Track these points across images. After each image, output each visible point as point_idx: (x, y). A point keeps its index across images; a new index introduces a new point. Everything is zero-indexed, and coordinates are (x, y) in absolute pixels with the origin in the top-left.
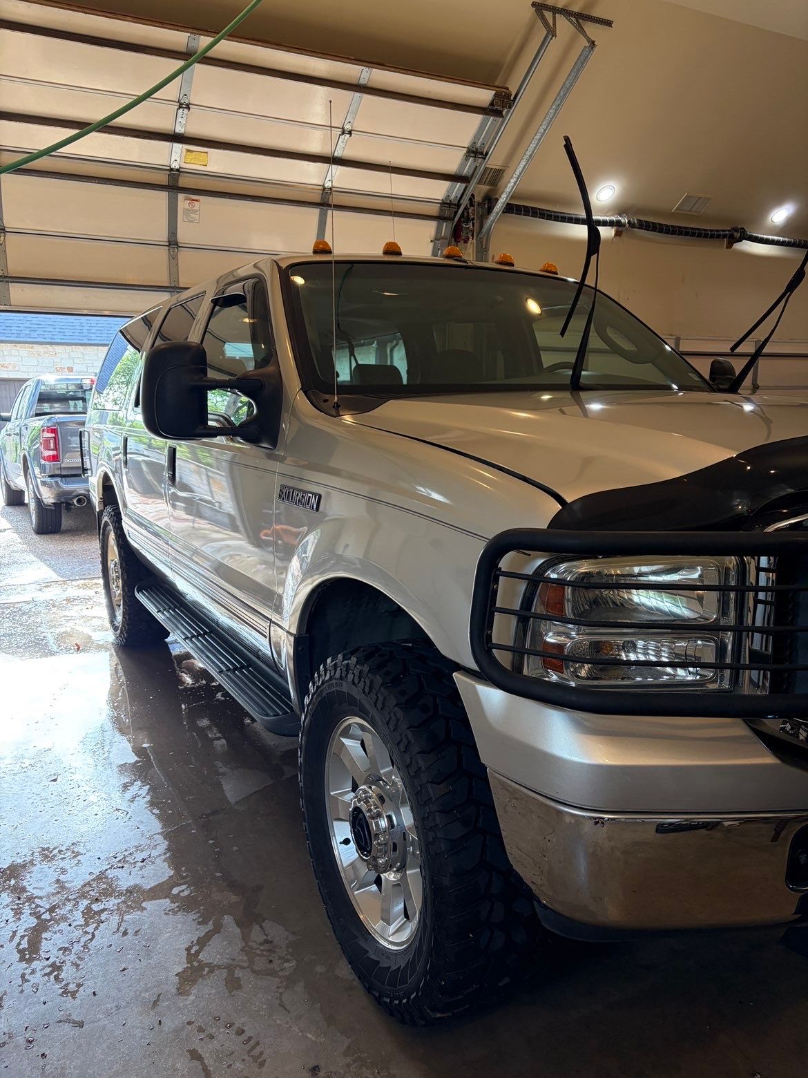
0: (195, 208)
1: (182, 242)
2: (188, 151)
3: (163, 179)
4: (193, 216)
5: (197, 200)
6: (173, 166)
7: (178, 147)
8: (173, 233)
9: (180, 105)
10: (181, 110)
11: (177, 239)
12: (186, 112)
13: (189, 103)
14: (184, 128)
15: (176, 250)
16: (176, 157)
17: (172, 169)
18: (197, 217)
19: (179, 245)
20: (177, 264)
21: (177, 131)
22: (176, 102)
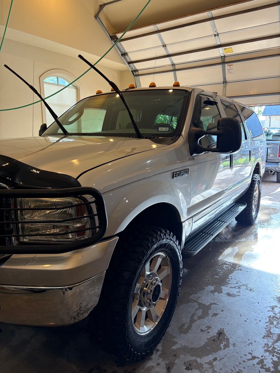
0: (231, 68)
1: (228, 81)
2: (225, 49)
3: (220, 61)
4: (231, 71)
5: (232, 65)
6: (222, 56)
7: (220, 49)
8: (225, 78)
9: (215, 35)
10: (216, 37)
11: (226, 80)
12: (218, 37)
13: (218, 34)
14: (220, 42)
15: (226, 84)
16: (221, 52)
17: (222, 57)
18: (232, 71)
19: (227, 82)
20: (226, 89)
21: (218, 44)
22: (213, 35)
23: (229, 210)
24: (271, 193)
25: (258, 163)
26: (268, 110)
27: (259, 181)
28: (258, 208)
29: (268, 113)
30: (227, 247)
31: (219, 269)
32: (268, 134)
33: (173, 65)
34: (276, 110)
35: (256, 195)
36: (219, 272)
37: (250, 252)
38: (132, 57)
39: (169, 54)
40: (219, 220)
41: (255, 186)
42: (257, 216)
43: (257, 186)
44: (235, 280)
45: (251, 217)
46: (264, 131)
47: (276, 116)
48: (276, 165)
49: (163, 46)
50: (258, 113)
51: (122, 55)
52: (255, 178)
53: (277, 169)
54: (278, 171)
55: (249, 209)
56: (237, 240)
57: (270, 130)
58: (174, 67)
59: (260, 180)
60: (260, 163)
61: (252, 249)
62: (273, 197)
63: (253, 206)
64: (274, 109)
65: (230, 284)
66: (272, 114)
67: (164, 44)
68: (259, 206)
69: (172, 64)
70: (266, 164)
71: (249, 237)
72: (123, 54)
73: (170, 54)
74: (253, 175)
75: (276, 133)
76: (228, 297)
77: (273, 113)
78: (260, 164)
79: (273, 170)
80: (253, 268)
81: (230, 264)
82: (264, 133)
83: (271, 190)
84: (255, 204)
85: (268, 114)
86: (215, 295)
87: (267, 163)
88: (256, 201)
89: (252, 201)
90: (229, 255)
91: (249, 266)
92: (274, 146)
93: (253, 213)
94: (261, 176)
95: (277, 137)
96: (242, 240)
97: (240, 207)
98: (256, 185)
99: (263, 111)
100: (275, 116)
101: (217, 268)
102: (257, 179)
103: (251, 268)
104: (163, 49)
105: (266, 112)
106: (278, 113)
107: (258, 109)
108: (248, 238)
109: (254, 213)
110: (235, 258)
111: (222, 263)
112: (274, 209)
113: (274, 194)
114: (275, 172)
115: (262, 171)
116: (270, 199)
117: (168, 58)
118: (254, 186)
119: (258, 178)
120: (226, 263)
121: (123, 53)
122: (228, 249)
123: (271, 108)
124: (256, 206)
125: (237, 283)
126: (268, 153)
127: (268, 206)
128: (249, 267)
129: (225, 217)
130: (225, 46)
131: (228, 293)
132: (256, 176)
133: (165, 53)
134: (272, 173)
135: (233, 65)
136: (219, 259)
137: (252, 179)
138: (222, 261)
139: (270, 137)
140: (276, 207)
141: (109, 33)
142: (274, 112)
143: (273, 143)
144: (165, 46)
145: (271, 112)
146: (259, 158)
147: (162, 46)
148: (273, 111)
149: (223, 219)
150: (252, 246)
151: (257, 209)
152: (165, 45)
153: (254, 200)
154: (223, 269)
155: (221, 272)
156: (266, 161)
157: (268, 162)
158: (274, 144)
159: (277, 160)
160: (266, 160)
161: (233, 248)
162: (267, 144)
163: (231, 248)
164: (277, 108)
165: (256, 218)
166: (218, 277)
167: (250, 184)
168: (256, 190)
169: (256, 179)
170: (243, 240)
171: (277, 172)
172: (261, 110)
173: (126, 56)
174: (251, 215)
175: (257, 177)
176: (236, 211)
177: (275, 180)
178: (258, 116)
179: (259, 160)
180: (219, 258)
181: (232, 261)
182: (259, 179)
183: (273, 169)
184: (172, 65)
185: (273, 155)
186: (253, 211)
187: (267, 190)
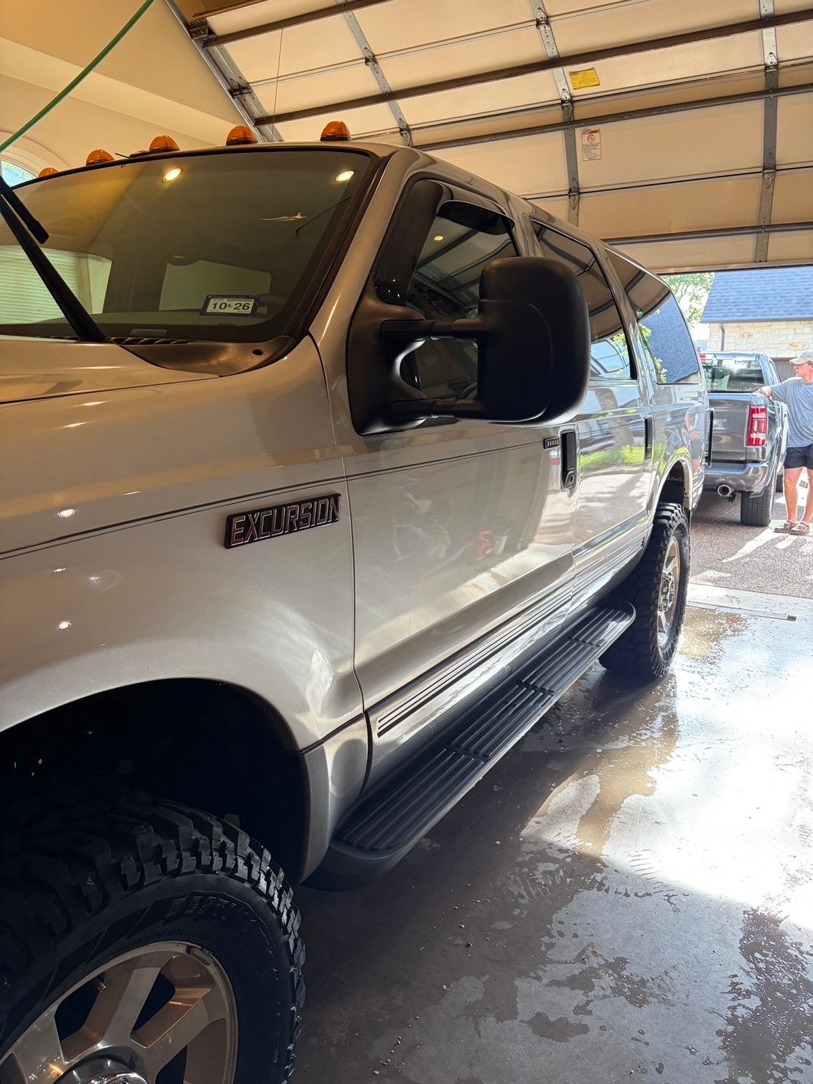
0: (595, 141)
1: (584, 186)
2: (572, 73)
3: (556, 115)
4: (593, 151)
5: (596, 132)
6: (563, 98)
8: (573, 178)
9: (538, 23)
10: (542, 28)
11: (578, 184)
12: (548, 28)
13: (548, 17)
14: (555, 49)
15: (577, 198)
16: (562, 85)
17: (563, 102)
18: (598, 152)
19: (581, 191)
20: (578, 215)
21: (550, 55)
22: (533, 21)
23: (570, 638)
24: (724, 561)
25: (678, 464)
26: (717, 305)
27: (681, 527)
28: (677, 619)
29: (718, 315)
30: (560, 777)
31: (516, 882)
32: (716, 374)
33: (405, 130)
34: (740, 307)
35: (671, 577)
36: (516, 902)
37: (643, 797)
38: (268, 100)
39: (387, 90)
40: (527, 684)
41: (666, 545)
42: (673, 649)
43: (673, 546)
44: (575, 940)
45: (654, 656)
46: (701, 365)
47: (741, 324)
48: (739, 469)
49: (367, 61)
50: (690, 317)
51: (233, 92)
52: (668, 518)
53: (743, 483)
54: (744, 489)
55: (646, 626)
56: (598, 744)
57: (722, 360)
58: (408, 139)
59: (685, 525)
60: (686, 463)
61: (649, 785)
62: (729, 575)
63: (661, 614)
64: (735, 302)
65: (551, 962)
66: (728, 316)
67: (371, 55)
68: (682, 614)
69: (401, 126)
70: (706, 468)
71: (643, 732)
72: (236, 90)
73: (393, 89)
74: (659, 505)
75: (741, 371)
76: (535, 1039)
77: (731, 314)
78: (687, 469)
79: (731, 486)
80: (649, 876)
81: (561, 856)
82: (702, 370)
83: (723, 548)
84: (666, 607)
85: (717, 317)
86: (482, 1034)
87: (709, 465)
88: (671, 595)
89: (657, 598)
90: (562, 814)
91: (636, 863)
92: (732, 411)
93: (659, 637)
94: (690, 509)
95: (743, 383)
96: (616, 743)
97: (612, 624)
98: (673, 542)
99: (702, 311)
100: (737, 324)
101: (512, 877)
102: (674, 519)
103: (639, 877)
104: (366, 70)
105: (710, 312)
106: (746, 316)
107: (690, 303)
108: (641, 735)
109: (662, 639)
110: (583, 828)
111: (532, 852)
112: (733, 619)
113: (732, 563)
114: (736, 491)
115: (694, 490)
116: (716, 582)
117: (384, 106)
118: (662, 545)
119: (676, 518)
120: (548, 850)
121: (235, 85)
122: (564, 784)
123: (726, 299)
124: (673, 613)
125: (581, 959)
126: (713, 432)
127: (714, 608)
128: (633, 870)
129: (553, 667)
130: (572, 64)
131: (538, 1014)
132: (672, 511)
133: (373, 88)
134: (728, 495)
135: (601, 131)
136: (525, 832)
137: (654, 522)
138: (536, 843)
139: (723, 384)
140: (739, 609)
141: (182, 11)
142: (735, 311)
143: (729, 401)
144: (375, 61)
145: (727, 311)
146: (682, 446)
147: (364, 60)
148: (731, 309)
149: (541, 677)
150: (653, 773)
151: (673, 624)
152: (374, 56)
153: (663, 593)
154: (533, 880)
155: (523, 897)
156: (706, 458)
157: (714, 461)
158: (735, 402)
159: (741, 454)
160: (706, 454)
161: (580, 781)
162: (712, 403)
163: (575, 784)
164: (742, 300)
165: (669, 656)
166: (506, 925)
167: (646, 541)
168: (670, 560)
169: (670, 522)
170: (623, 743)
171: (741, 492)
172: (698, 307)
173: (247, 97)
174: (651, 648)
175: (673, 515)
176: (595, 643)
177: (737, 515)
178: (689, 324)
179: (682, 454)
180: (523, 827)
181: (572, 841)
182: (682, 521)
183: (731, 482)
184: (401, 130)
185: (729, 437)
186: (660, 631)
187: (711, 550)
